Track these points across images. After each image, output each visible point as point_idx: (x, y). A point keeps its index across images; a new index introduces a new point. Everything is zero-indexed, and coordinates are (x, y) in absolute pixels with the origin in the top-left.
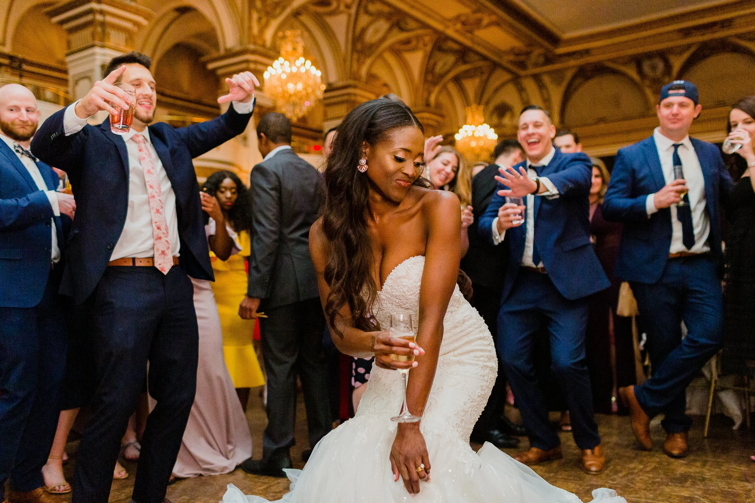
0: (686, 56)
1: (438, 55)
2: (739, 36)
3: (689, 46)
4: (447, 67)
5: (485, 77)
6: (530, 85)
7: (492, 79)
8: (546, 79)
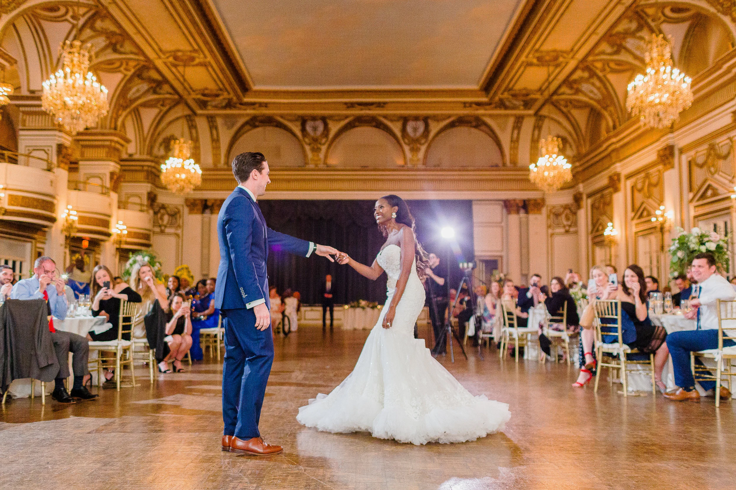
0: (343, 123)
1: (136, 80)
2: (385, 117)
3: (347, 117)
4: (138, 95)
5: (165, 109)
6: (202, 124)
7: (172, 112)
8: (219, 122)
